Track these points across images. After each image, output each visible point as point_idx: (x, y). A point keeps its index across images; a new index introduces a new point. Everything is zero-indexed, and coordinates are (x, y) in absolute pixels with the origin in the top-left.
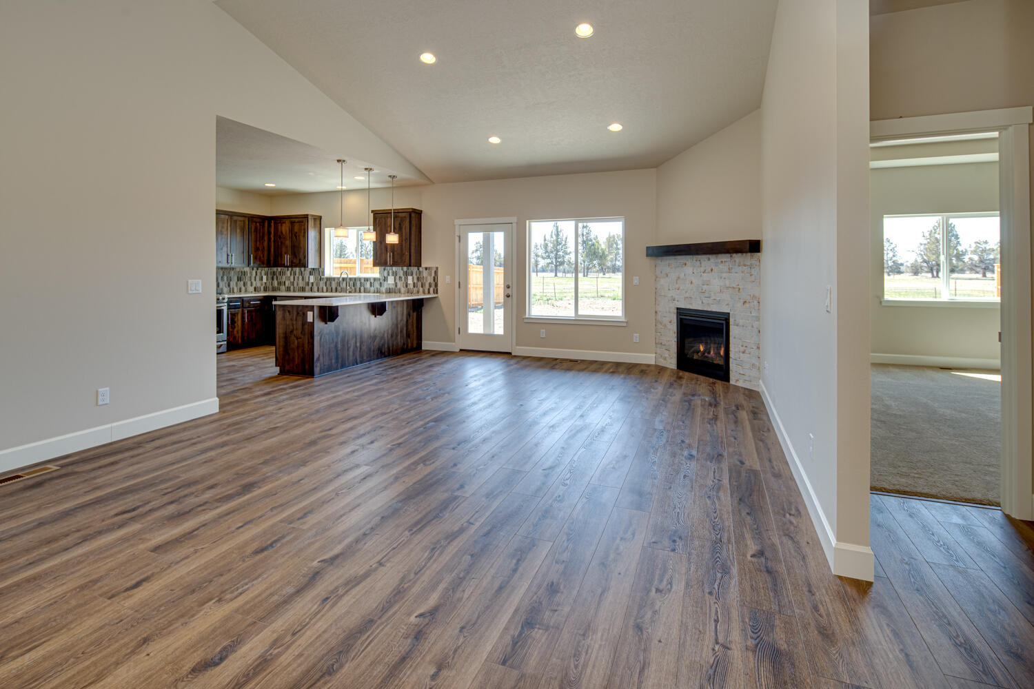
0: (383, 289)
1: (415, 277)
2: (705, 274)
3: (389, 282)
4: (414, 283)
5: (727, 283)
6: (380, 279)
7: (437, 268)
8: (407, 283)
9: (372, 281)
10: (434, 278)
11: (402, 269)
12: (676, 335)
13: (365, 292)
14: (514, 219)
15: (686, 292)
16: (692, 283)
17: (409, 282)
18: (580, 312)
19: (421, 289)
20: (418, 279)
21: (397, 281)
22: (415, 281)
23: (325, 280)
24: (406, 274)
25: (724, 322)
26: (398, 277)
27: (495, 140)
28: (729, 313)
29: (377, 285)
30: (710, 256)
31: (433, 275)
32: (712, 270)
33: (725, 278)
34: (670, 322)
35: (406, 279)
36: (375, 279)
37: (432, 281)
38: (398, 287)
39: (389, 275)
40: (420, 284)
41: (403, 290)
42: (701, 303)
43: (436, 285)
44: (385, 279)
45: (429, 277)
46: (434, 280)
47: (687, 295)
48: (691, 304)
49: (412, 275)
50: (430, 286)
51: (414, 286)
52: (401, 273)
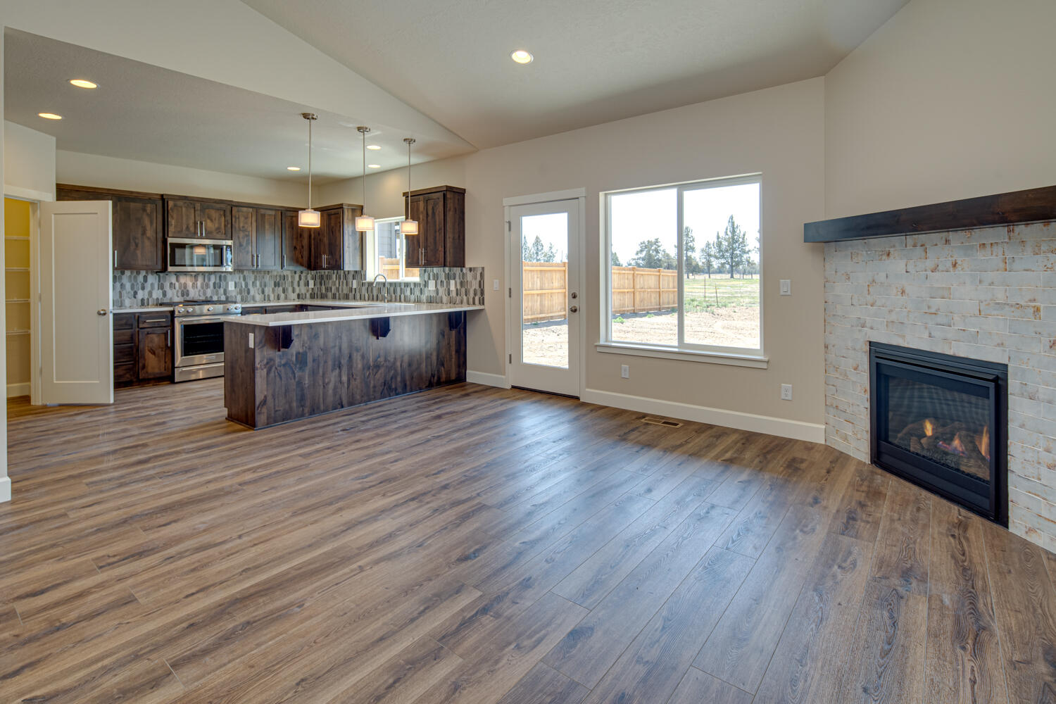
0: (424, 298)
1: (458, 281)
2: (937, 274)
3: (429, 289)
4: (457, 290)
5: (1000, 296)
6: (420, 284)
7: (483, 268)
8: (449, 289)
9: (412, 287)
10: (480, 282)
11: (444, 271)
12: (868, 396)
13: (405, 301)
14: (581, 192)
15: (890, 311)
16: (903, 292)
17: (451, 289)
18: (688, 339)
19: (465, 298)
20: (462, 284)
21: (439, 286)
22: (459, 287)
23: (367, 286)
24: (448, 277)
25: (992, 386)
26: (439, 282)
27: (522, 57)
28: (1006, 366)
29: (417, 292)
30: (951, 235)
31: (479, 278)
32: (955, 265)
33: (992, 284)
34: (856, 369)
35: (448, 284)
36: (415, 284)
37: (478, 288)
38: (440, 294)
39: (429, 279)
40: (463, 290)
41: (445, 299)
42: (926, 335)
43: (482, 293)
44: (426, 284)
45: (474, 282)
46: (480, 286)
47: (893, 317)
48: (903, 337)
49: (454, 279)
50: (475, 294)
51: (457, 295)
52: (442, 276)
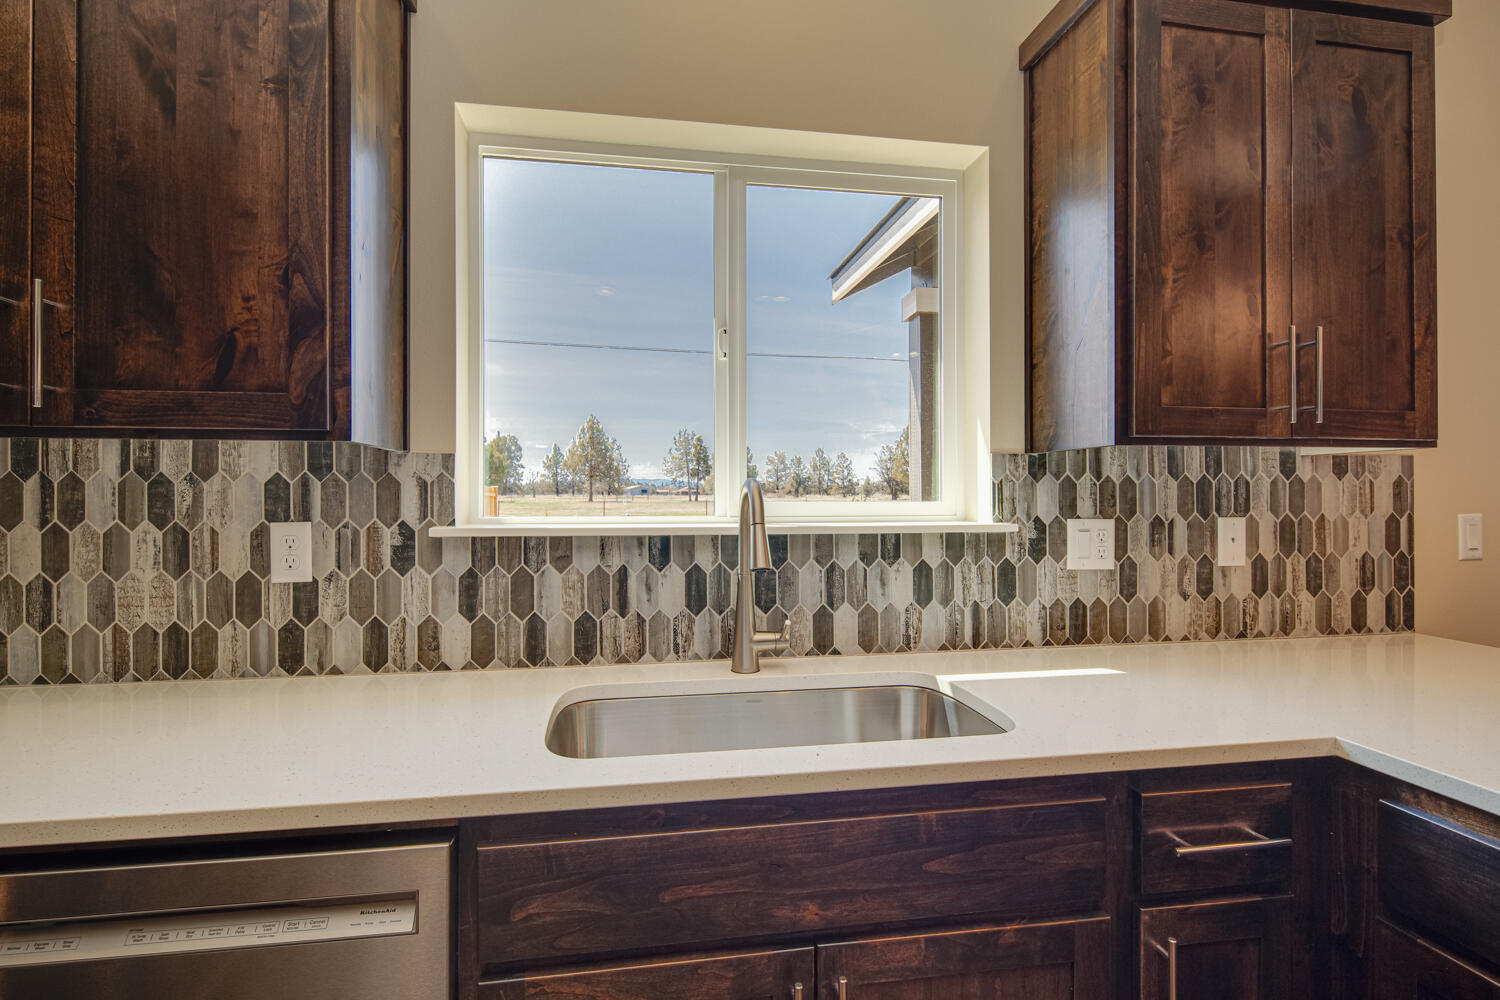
0: (1027, 615)
1: (1267, 523)
3: (1073, 562)
4: (1258, 565)
6: (996, 541)
8: (1206, 563)
9: (934, 556)
10: (1392, 524)
11: (1174, 470)
13: (867, 644)
17: (1221, 561)
19: (1307, 603)
20: (1286, 536)
21: (1140, 553)
22: (1268, 549)
24: (1203, 502)
26: (1141, 526)
29: (974, 585)
35: (1204, 537)
36: (955, 543)
37: (1379, 550)
38: (1147, 591)
39: (1069, 508)
40: (1296, 565)
41: (1177, 613)
43: (1404, 573)
44: (1045, 541)
45: (1358, 526)
46: (1392, 543)
49: (1243, 508)
50: (1367, 582)
51: (1259, 587)
52: (1163, 496)
